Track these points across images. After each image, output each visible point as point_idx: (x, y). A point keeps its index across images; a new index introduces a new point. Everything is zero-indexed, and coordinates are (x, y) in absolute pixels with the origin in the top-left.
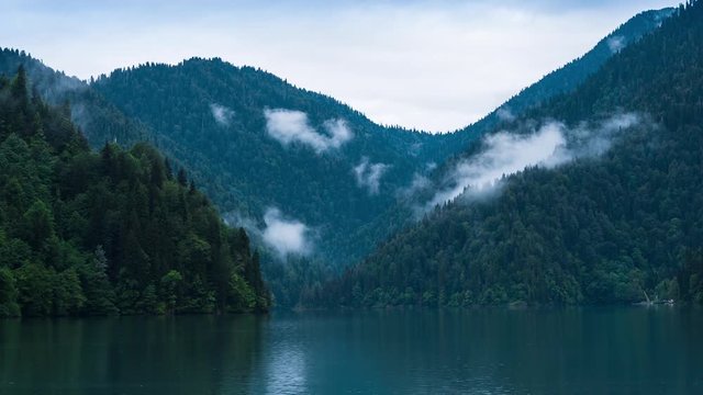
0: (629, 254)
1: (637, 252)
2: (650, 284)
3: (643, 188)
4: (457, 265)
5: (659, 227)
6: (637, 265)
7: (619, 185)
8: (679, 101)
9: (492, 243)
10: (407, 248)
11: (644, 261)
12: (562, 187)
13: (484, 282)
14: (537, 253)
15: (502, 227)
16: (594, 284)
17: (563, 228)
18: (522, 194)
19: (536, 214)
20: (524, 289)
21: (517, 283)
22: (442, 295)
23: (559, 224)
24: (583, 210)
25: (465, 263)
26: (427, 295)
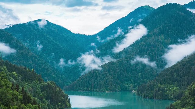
0: (130, 81)
1: (132, 80)
2: (134, 87)
3: (134, 66)
4: (96, 83)
5: (136, 75)
6: (132, 83)
7: (129, 65)
8: (142, 46)
9: (103, 79)
10: (86, 79)
11: (133, 82)
12: (117, 66)
13: (101, 87)
14: (112, 81)
15: (105, 75)
16: (123, 87)
17: (117, 75)
18: (109, 68)
19: (112, 72)
20: (109, 89)
21: (108, 87)
22: (92, 89)
23: (116, 74)
24: (121, 71)
25: (97, 83)
26: (90, 89)
